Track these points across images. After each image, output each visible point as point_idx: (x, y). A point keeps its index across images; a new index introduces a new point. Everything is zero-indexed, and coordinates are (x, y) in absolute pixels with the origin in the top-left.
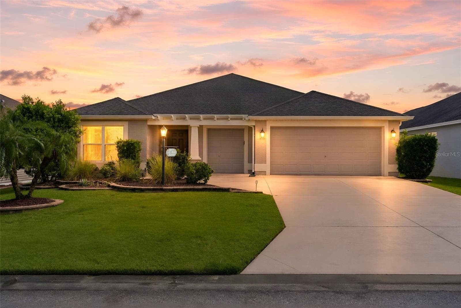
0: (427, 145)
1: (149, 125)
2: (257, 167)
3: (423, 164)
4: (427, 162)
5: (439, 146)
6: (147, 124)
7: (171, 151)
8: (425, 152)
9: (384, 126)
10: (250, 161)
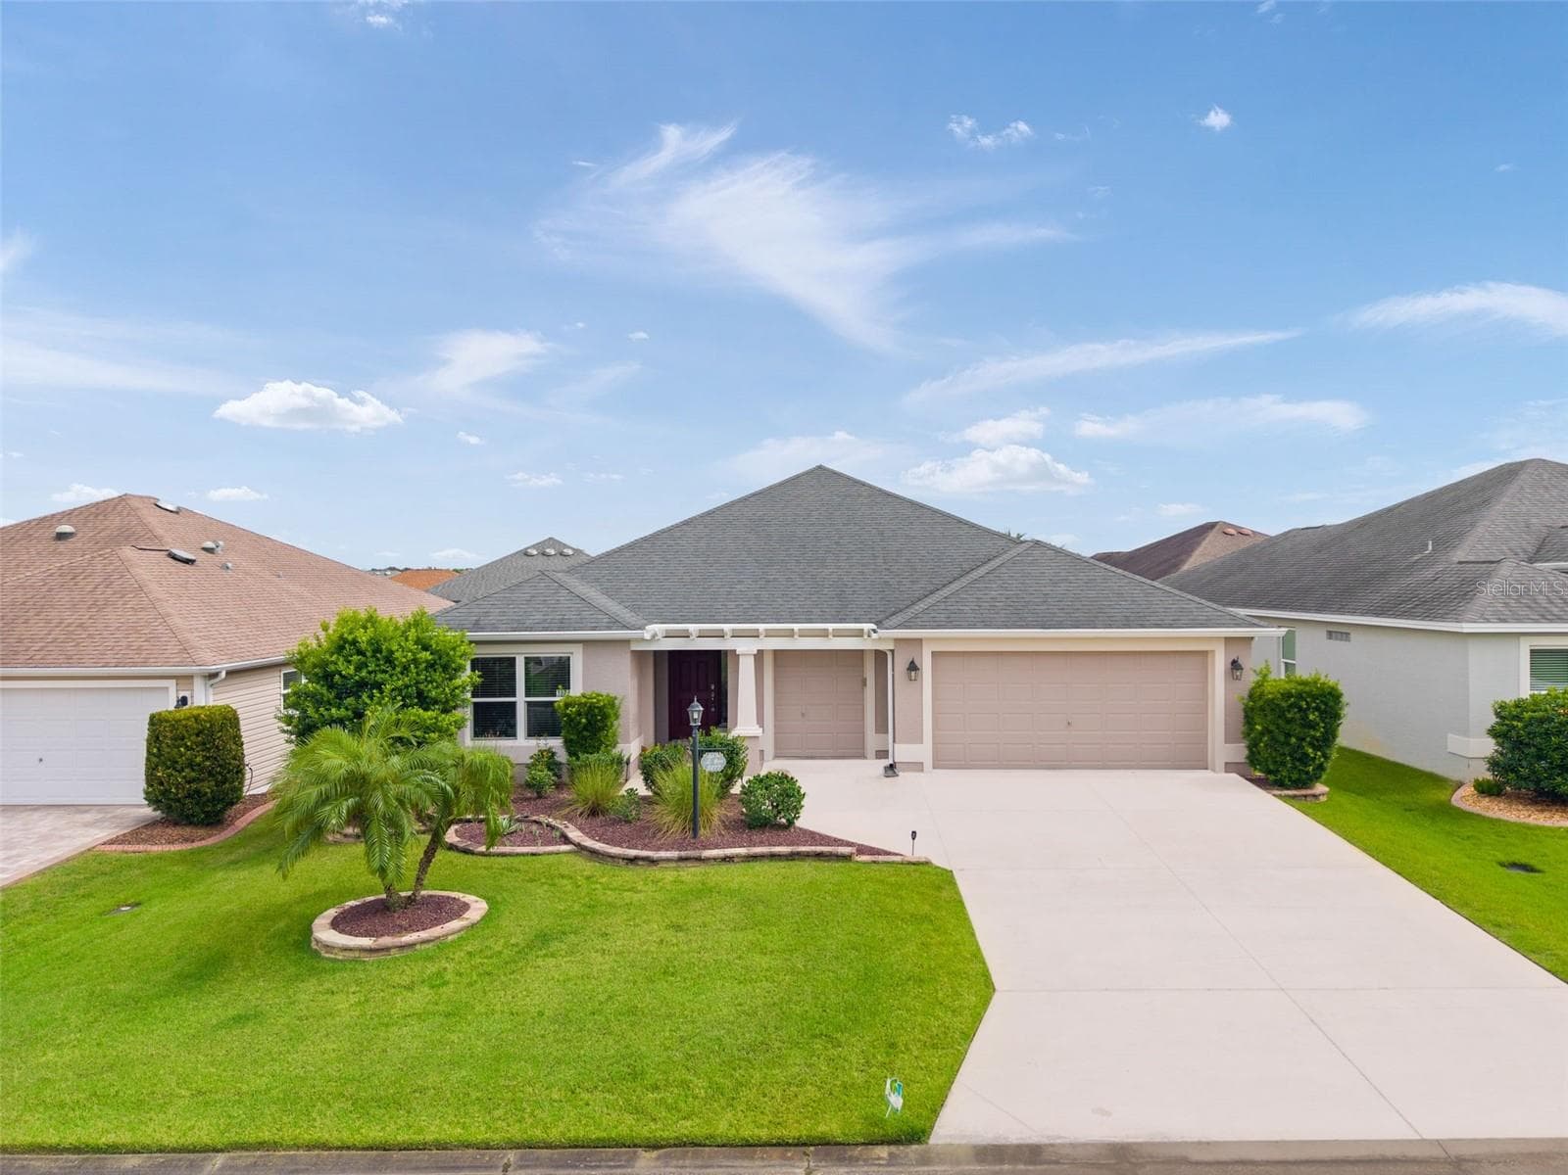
0: (1317, 709)
1: (633, 651)
2: (902, 752)
3: (1306, 755)
4: (1316, 748)
5: (1345, 711)
6: (629, 648)
7: (713, 760)
8: (1313, 726)
9: (1213, 651)
10: (882, 727)
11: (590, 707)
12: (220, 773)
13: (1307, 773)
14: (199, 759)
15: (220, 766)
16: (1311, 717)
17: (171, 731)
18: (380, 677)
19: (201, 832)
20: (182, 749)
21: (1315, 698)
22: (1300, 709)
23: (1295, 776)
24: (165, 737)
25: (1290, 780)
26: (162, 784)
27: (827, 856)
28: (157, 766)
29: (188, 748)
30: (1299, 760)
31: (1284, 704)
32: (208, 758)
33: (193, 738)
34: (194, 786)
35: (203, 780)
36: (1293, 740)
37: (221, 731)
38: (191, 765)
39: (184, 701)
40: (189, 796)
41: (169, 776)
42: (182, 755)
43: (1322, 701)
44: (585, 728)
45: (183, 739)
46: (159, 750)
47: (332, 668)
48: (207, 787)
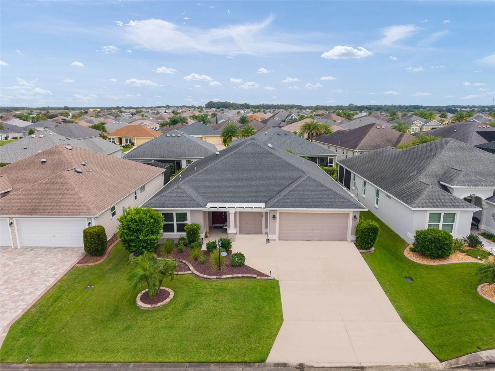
0: (372, 232)
1: (203, 213)
2: (271, 236)
3: (369, 242)
4: (371, 241)
8: (371, 236)
9: (350, 213)
10: (266, 227)
12: (102, 244)
13: (369, 246)
14: (97, 241)
15: (102, 242)
16: (371, 234)
17: (89, 235)
18: (142, 228)
19: (99, 258)
20: (93, 239)
21: (372, 229)
22: (368, 232)
23: (366, 247)
24: (88, 236)
25: (365, 248)
26: (88, 248)
28: (87, 243)
29: (94, 239)
30: (367, 244)
31: (364, 231)
32: (99, 241)
33: (95, 237)
34: (96, 248)
35: (98, 246)
36: (366, 239)
37: (101, 234)
38: (95, 243)
39: (90, 223)
40: (95, 250)
41: (90, 246)
42: (92, 241)
43: (374, 230)
44: (192, 234)
45: (93, 237)
46: (87, 239)
47: (130, 226)
48: (100, 248)
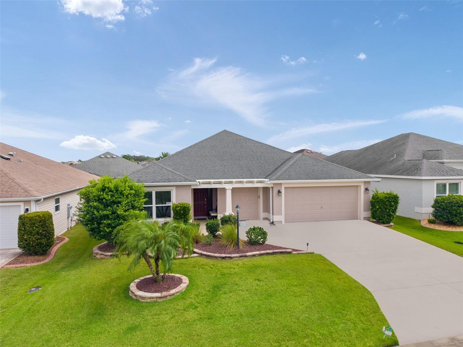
0: (394, 201)
2: (276, 219)
6: (191, 188)
9: (361, 185)
10: (265, 210)
11: (184, 207)
12: (48, 236)
13: (390, 219)
14: (41, 231)
15: (48, 233)
16: (392, 204)
17: (30, 222)
19: (41, 258)
20: (34, 228)
21: (393, 198)
22: (389, 201)
24: (27, 224)
26: (26, 241)
27: (284, 253)
28: (24, 234)
29: (36, 227)
32: (44, 231)
33: (38, 223)
34: (39, 241)
35: (42, 239)
36: (388, 210)
37: (48, 220)
38: (38, 233)
39: (27, 210)
40: (37, 245)
41: (30, 238)
42: (34, 230)
43: (395, 199)
44: (182, 214)
45: (34, 224)
46: (24, 228)
48: (44, 241)
